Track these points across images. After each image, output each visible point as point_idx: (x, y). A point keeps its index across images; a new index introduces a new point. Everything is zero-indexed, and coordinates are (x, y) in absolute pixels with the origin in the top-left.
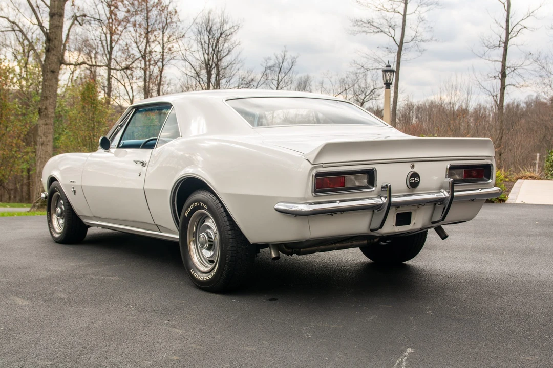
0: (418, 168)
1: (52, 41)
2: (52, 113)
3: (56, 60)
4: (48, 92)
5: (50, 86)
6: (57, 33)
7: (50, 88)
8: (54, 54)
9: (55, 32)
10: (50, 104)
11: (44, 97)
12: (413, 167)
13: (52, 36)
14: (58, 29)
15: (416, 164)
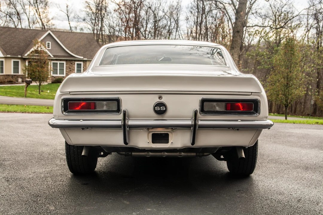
0: (165, 99)
1: (239, 13)
2: (236, 57)
3: (240, 25)
4: (234, 45)
5: (236, 41)
6: (242, 7)
7: (236, 42)
8: (239, 21)
9: (241, 7)
10: (235, 52)
11: (232, 47)
12: (160, 98)
13: (239, 10)
14: (243, 5)
15: (163, 96)
